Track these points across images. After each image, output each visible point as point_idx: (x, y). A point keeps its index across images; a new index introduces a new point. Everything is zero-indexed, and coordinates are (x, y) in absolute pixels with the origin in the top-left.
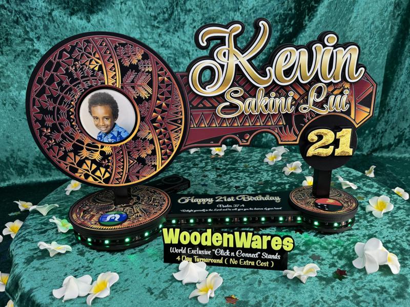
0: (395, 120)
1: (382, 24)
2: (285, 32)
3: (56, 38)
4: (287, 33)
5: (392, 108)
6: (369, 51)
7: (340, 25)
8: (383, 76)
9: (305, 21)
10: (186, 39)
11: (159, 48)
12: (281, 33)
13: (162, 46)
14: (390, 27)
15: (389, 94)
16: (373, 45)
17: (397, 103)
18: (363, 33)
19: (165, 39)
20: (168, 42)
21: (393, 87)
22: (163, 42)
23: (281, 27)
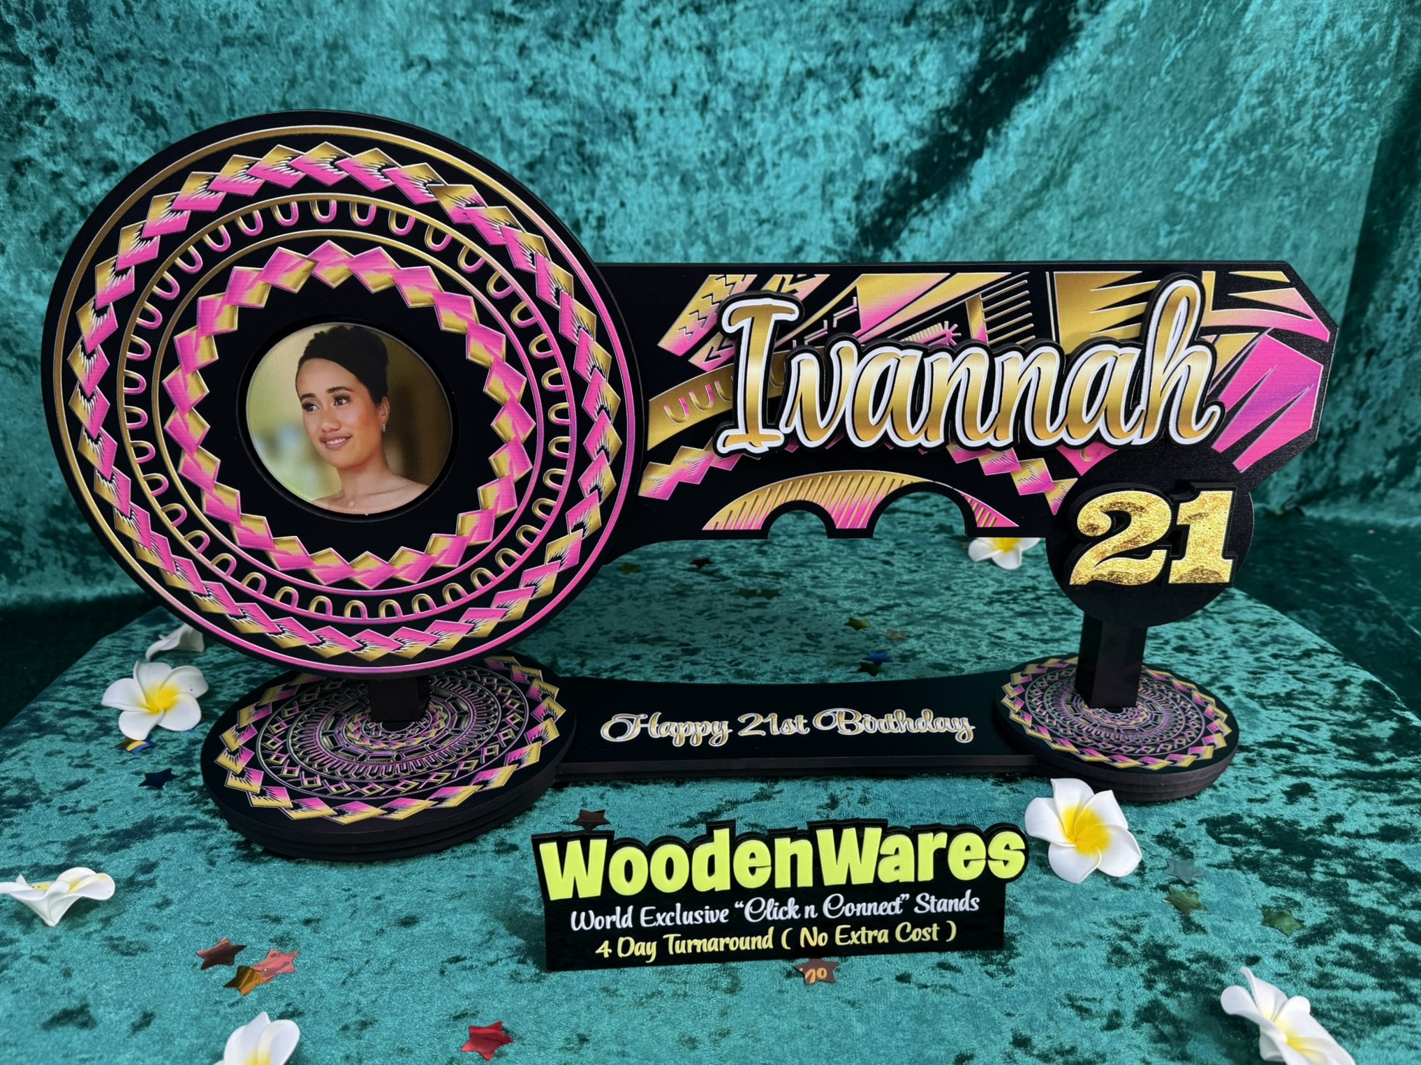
0: (1391, 392)
1: (1365, 28)
2: (1000, 51)
3: (122, 57)
4: (1008, 54)
5: (1383, 344)
6: (1313, 130)
7: (1207, 30)
8: (1358, 225)
9: (1077, 12)
10: (623, 67)
11: (519, 99)
12: (984, 53)
13: (531, 91)
14: (1393, 43)
15: (1377, 295)
16: (1328, 110)
17: (1404, 326)
18: (1292, 63)
19: (544, 65)
20: (554, 77)
21: (1391, 267)
22: (534, 78)
23: (985, 30)
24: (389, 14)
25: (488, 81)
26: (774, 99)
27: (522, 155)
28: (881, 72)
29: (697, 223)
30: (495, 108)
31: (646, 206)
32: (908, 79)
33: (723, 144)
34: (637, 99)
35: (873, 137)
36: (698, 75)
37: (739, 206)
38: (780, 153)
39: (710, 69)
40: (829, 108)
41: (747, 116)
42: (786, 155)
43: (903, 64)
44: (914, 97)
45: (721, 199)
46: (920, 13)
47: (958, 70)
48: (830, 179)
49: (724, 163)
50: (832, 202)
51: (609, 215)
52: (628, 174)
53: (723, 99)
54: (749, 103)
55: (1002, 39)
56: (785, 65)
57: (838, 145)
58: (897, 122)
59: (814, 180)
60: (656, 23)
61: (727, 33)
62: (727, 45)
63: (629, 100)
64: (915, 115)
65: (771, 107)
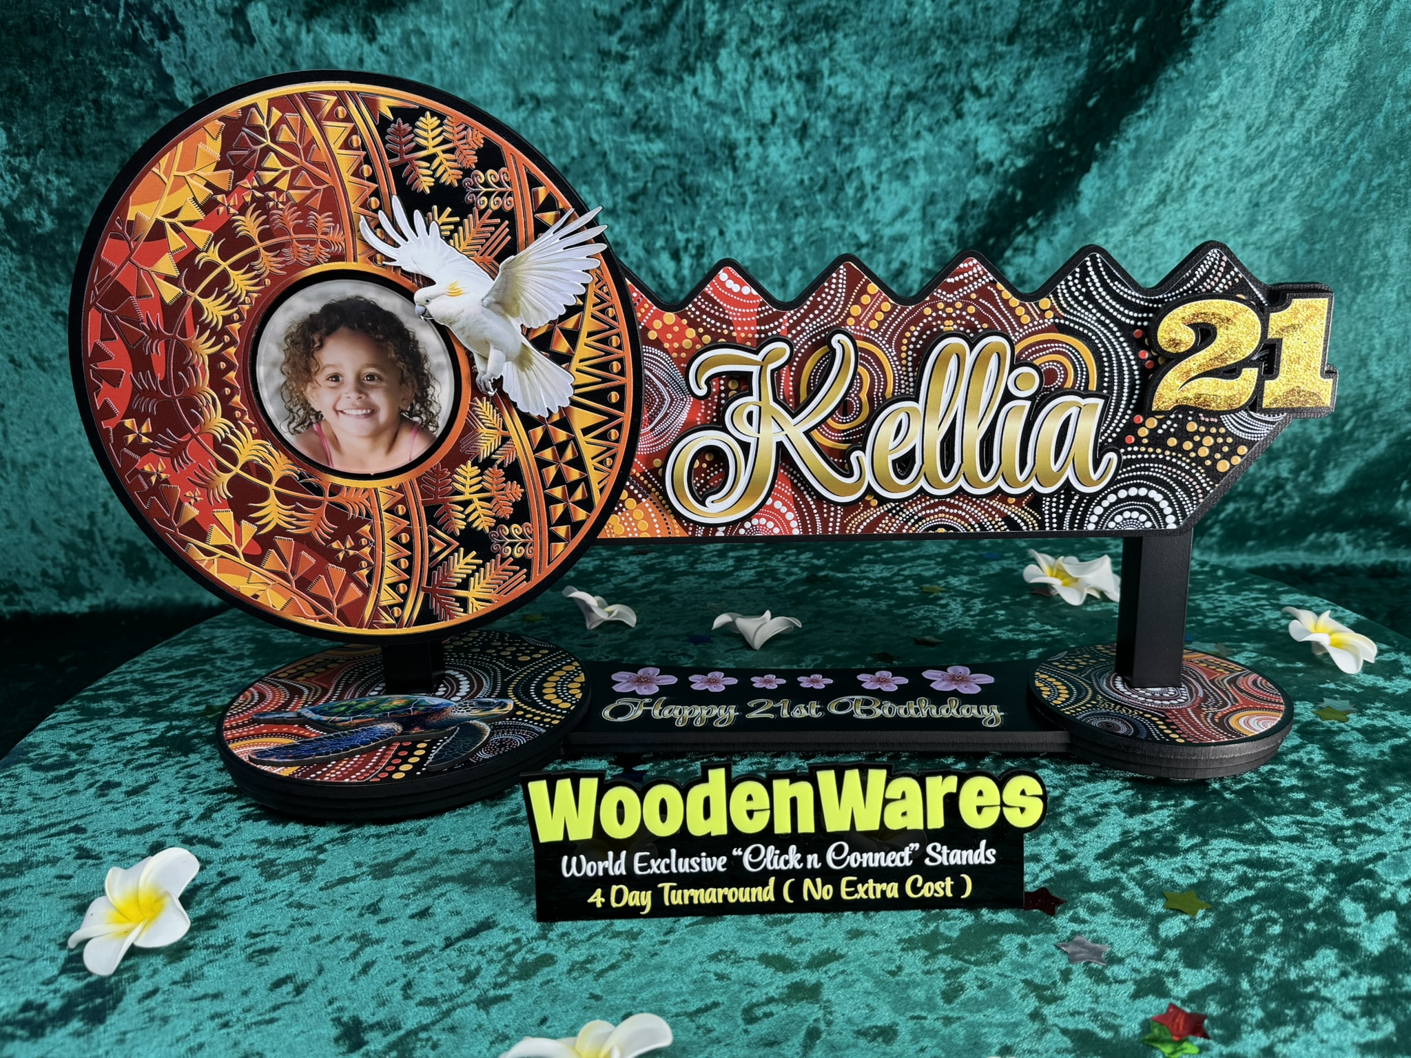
24: (503, 56)
25: (594, 117)
26: (874, 122)
27: (625, 187)
28: (984, 91)
29: (795, 249)
30: (601, 143)
31: (744, 234)
32: (1012, 97)
33: (820, 169)
34: (737, 129)
35: (976, 156)
36: (797, 103)
37: (839, 230)
38: (880, 175)
39: (811, 96)
40: (930, 130)
41: (846, 141)
42: (885, 177)
43: (1006, 82)
44: (1019, 115)
45: (820, 224)
46: (1024, 31)
47: (1065, 86)
48: (931, 200)
49: (822, 189)
50: (933, 224)
51: (707, 244)
52: (726, 203)
53: (822, 125)
54: (846, 129)
55: (1111, 52)
56: (885, 89)
57: (940, 167)
58: (1002, 141)
59: (914, 201)
60: (758, 54)
61: (827, 61)
62: (826, 73)
63: (729, 131)
64: (1019, 131)
65: (871, 132)
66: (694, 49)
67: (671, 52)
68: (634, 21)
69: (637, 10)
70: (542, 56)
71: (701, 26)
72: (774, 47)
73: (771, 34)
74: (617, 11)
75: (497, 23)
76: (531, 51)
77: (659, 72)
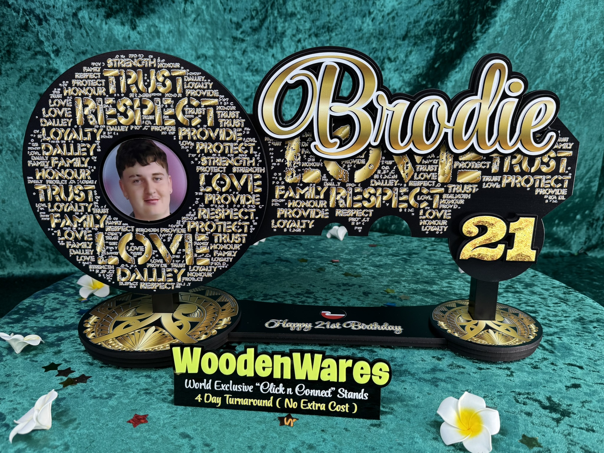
66: (273, 38)
67: (263, 39)
68: (247, 25)
69: (248, 20)
70: (208, 38)
71: (276, 28)
72: (306, 38)
73: (305, 32)
74: (240, 21)
75: (189, 24)
76: (203, 36)
77: (258, 47)
